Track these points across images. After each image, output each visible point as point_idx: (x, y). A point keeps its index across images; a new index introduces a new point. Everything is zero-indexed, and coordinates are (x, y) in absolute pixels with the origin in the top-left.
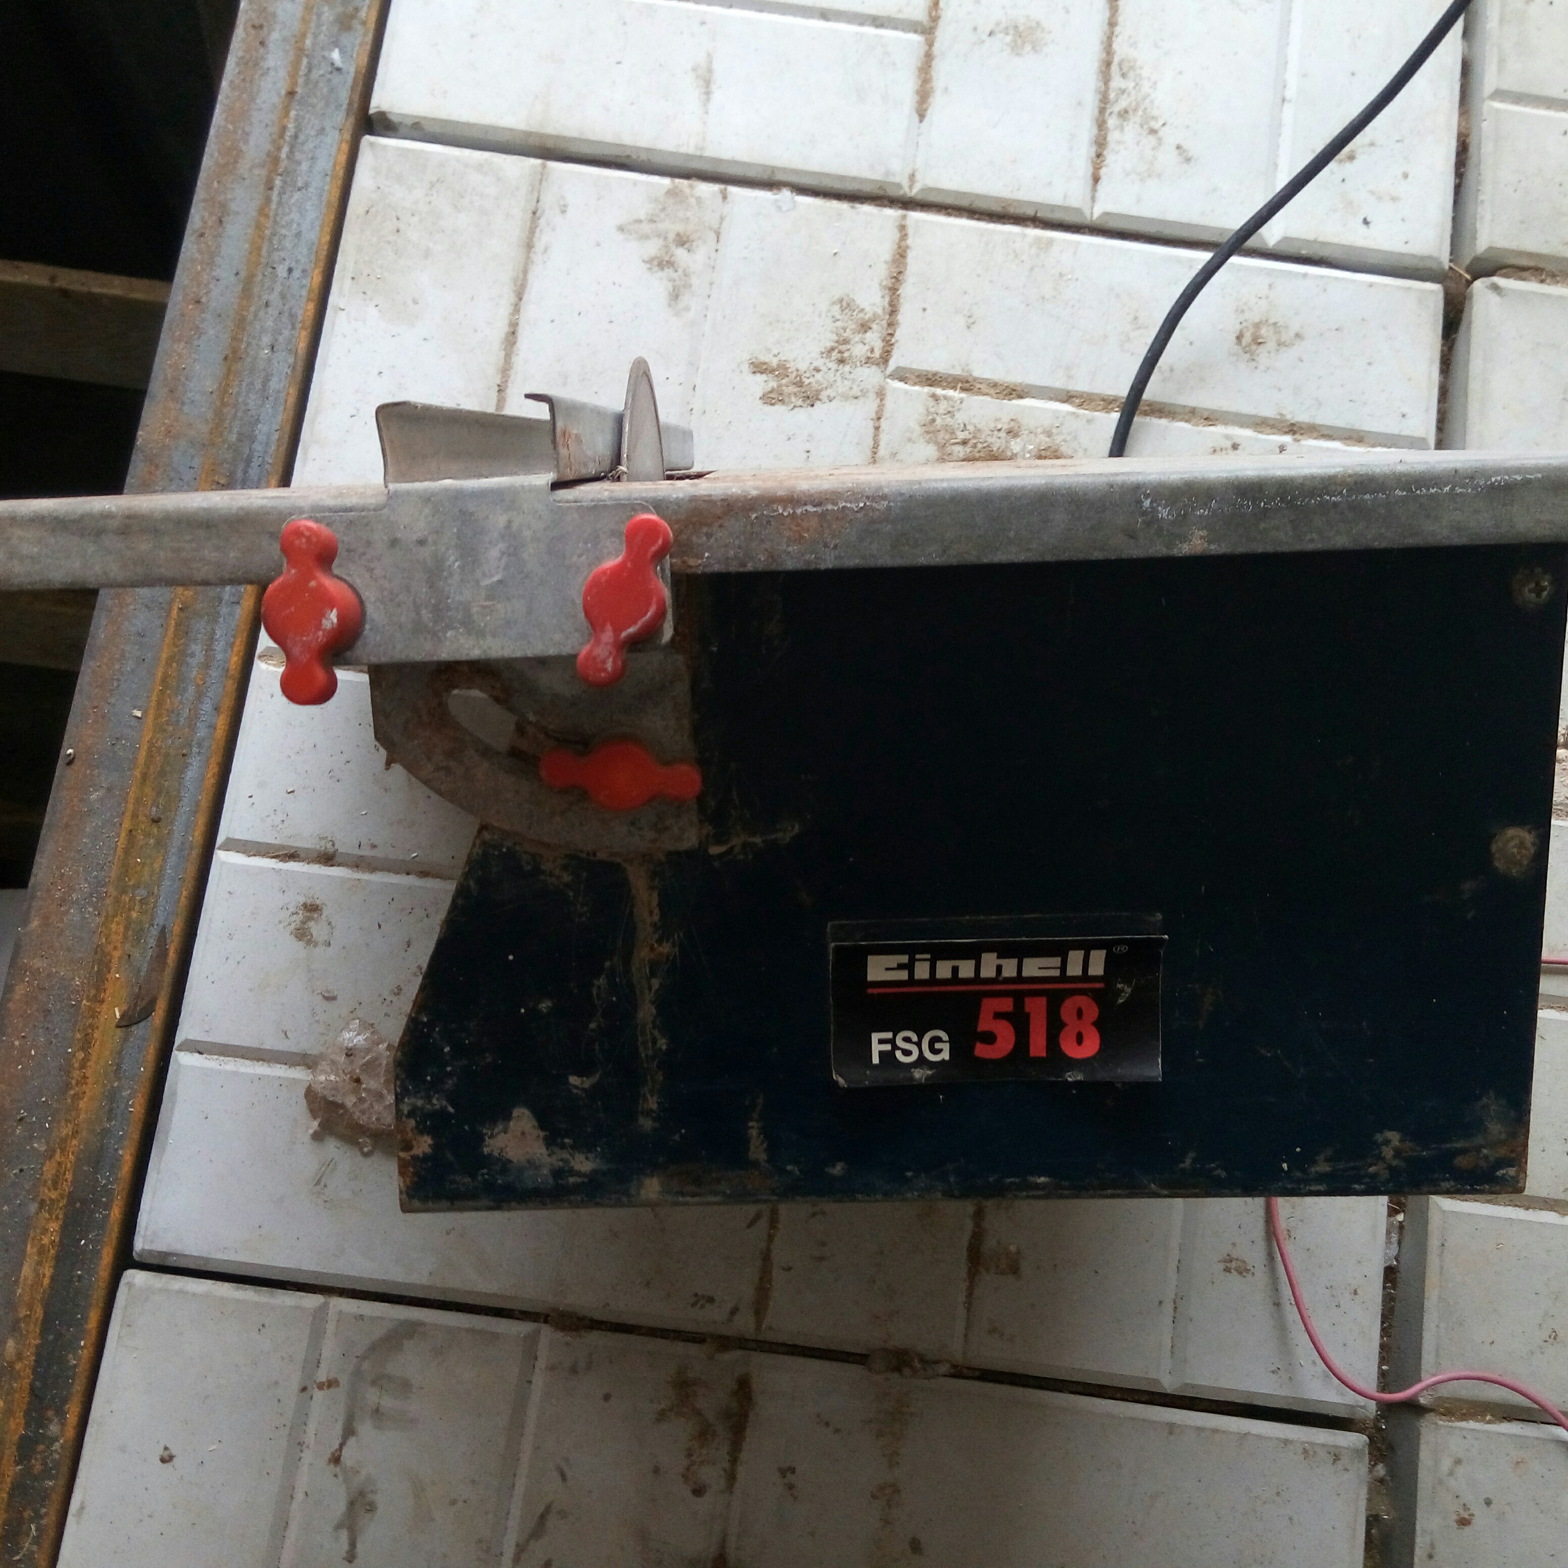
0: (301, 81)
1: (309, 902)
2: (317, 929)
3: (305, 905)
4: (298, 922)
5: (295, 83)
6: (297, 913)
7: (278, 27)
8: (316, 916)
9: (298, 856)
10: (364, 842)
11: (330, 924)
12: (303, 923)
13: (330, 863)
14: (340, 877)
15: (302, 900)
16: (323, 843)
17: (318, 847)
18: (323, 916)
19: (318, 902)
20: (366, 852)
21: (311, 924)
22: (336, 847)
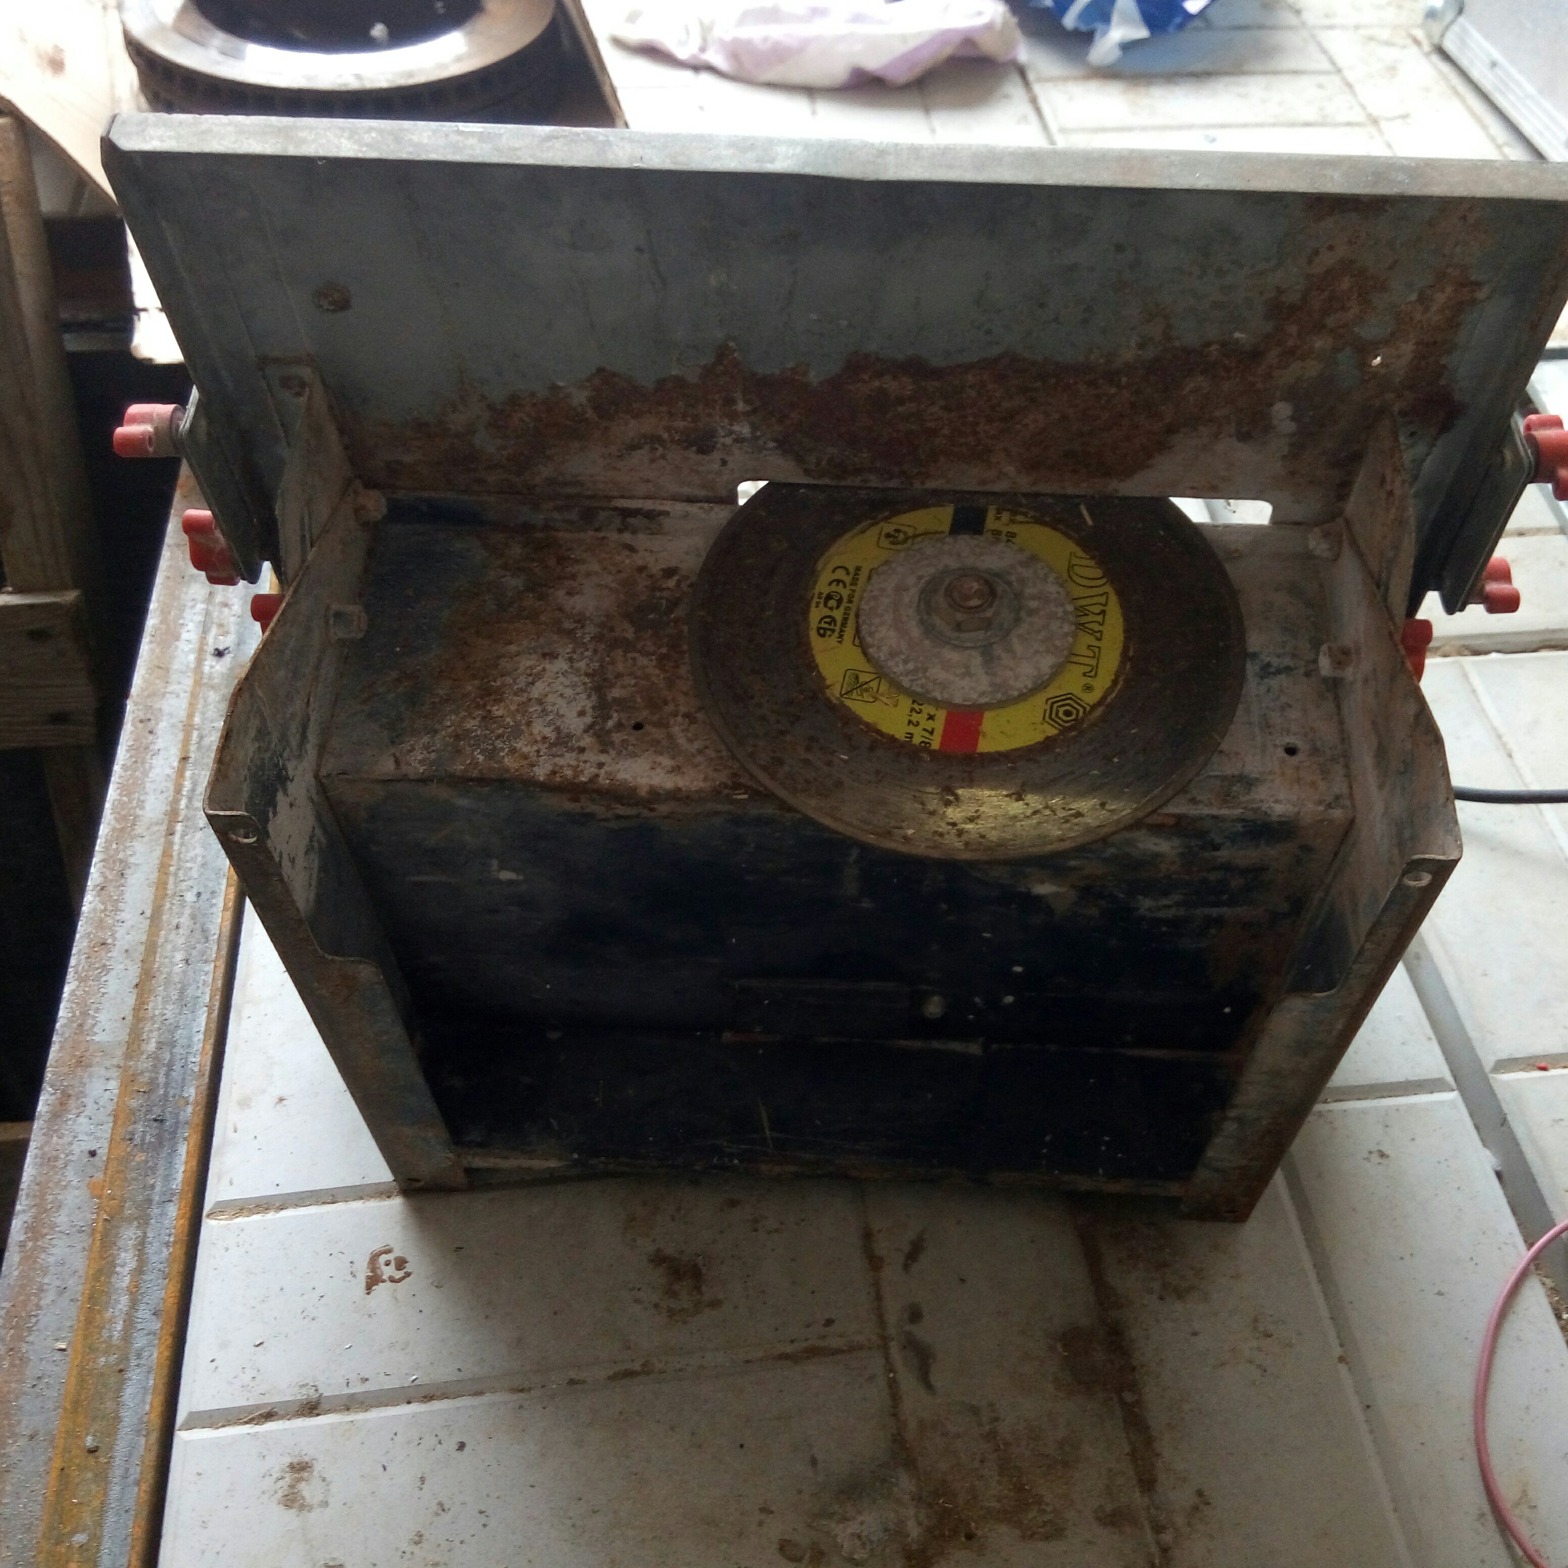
0: (193, 748)
1: (295, 1461)
2: (309, 1491)
3: (292, 1467)
4: (286, 1488)
5: (188, 751)
6: (282, 1478)
7: (165, 718)
8: (305, 1475)
9: (276, 1414)
10: (353, 1377)
11: (324, 1480)
12: (292, 1486)
13: (316, 1412)
14: (330, 1424)
15: (287, 1460)
16: (304, 1391)
17: (299, 1397)
18: (315, 1473)
19: (306, 1459)
20: (357, 1388)
21: (302, 1486)
22: (320, 1392)
